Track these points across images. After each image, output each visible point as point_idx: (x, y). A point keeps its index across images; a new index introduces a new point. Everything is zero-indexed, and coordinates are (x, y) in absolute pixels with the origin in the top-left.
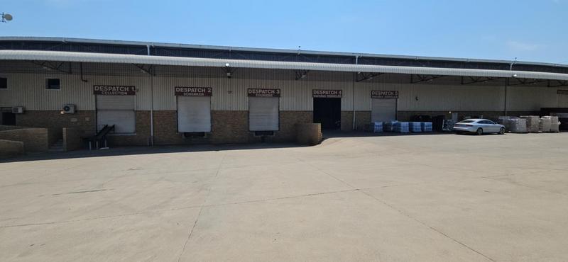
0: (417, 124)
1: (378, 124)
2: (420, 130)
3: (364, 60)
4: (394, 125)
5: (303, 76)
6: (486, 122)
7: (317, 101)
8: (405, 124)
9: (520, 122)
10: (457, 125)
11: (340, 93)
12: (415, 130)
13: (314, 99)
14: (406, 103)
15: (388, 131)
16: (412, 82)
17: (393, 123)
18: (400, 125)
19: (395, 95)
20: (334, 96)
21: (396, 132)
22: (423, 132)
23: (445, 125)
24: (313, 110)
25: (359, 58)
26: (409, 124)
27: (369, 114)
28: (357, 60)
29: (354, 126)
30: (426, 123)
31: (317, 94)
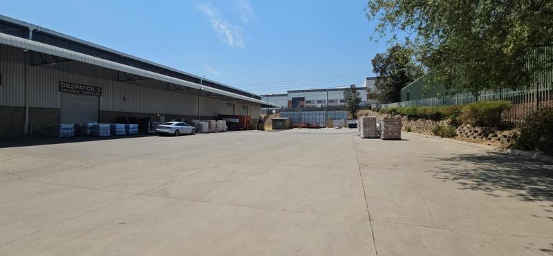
0: (121, 127)
1: (67, 127)
2: (124, 133)
3: (41, 35)
4: (92, 127)
6: (182, 125)
8: (105, 126)
9: (205, 124)
10: (159, 127)
12: (118, 133)
14: (111, 102)
15: (82, 134)
16: (118, 80)
17: (90, 124)
18: (97, 128)
19: (97, 91)
21: (94, 136)
22: (128, 135)
23: (151, 127)
25: (35, 32)
26: (111, 126)
27: (57, 111)
28: (31, 33)
29: (26, 130)
30: (131, 126)
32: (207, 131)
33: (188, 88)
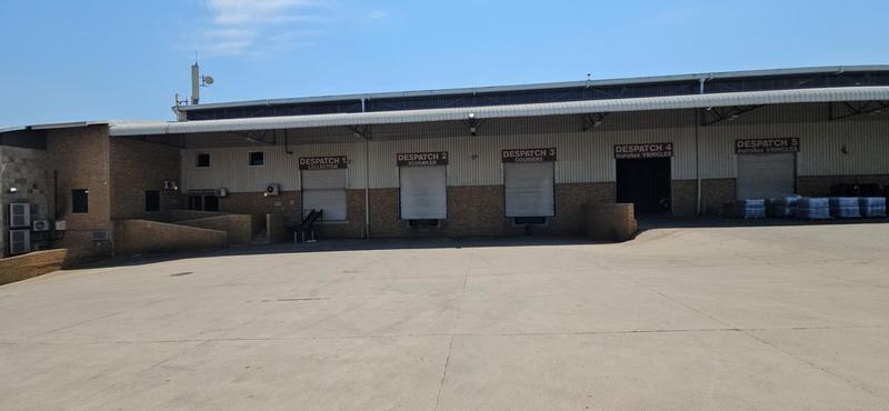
0: (849, 203)
1: (755, 204)
2: (857, 214)
3: (717, 84)
4: (793, 204)
5: (597, 124)
7: (623, 166)
8: (819, 203)
11: (668, 147)
12: (844, 215)
13: (617, 160)
14: (817, 159)
15: (775, 215)
16: (831, 119)
17: (790, 199)
18: (806, 204)
19: (791, 145)
20: (656, 155)
21: (800, 217)
22: (864, 218)
24: (615, 180)
25: (706, 82)
26: (830, 201)
27: (732, 183)
28: (702, 86)
29: (699, 209)
30: (871, 199)
31: (622, 153)
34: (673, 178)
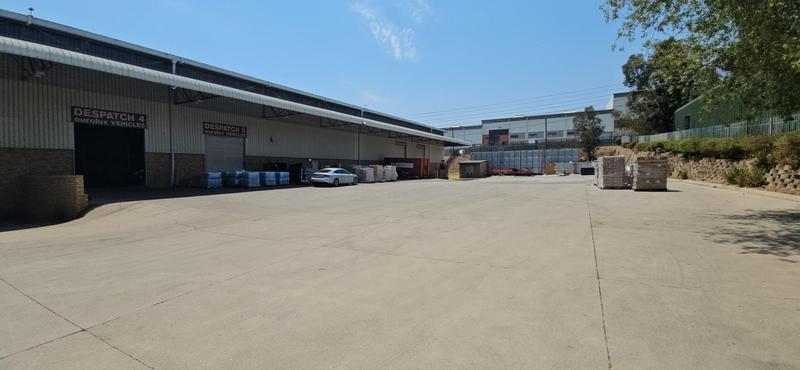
0: (271, 175)
1: (214, 176)
2: (275, 183)
3: (187, 69)
4: (240, 176)
5: (39, 74)
6: (342, 172)
8: (254, 175)
9: (369, 171)
10: (315, 176)
11: (142, 119)
12: (268, 183)
13: (77, 126)
14: (258, 145)
15: (231, 184)
16: (264, 117)
17: (238, 173)
18: (246, 176)
19: (241, 132)
20: (128, 125)
21: (242, 186)
22: (279, 185)
23: (304, 176)
25: (178, 64)
26: (260, 174)
27: (201, 158)
28: (174, 67)
29: (172, 181)
30: (282, 173)
31: (83, 117)
32: (373, 180)
33: (346, 124)
34: (147, 149)
